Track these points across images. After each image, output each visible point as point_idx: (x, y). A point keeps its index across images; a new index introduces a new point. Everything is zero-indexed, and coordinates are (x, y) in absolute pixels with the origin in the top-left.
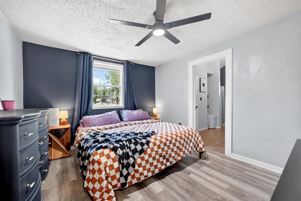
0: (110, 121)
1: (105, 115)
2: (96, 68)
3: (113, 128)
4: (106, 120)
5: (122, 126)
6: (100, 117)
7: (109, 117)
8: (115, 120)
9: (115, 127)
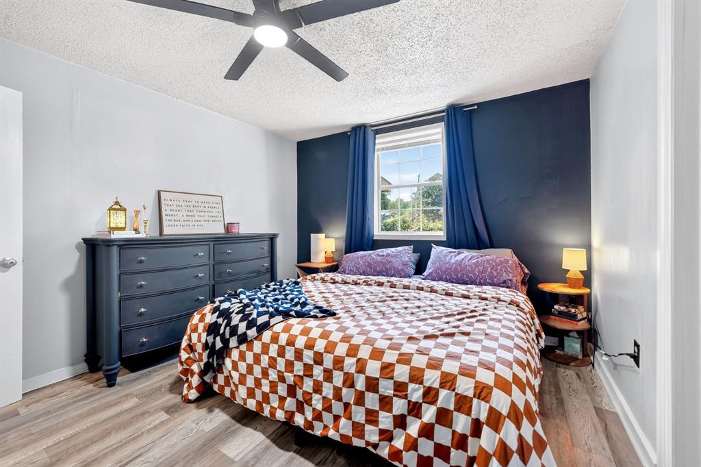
0: (378, 269)
1: (372, 253)
2: (387, 150)
3: (349, 283)
4: (370, 265)
5: (371, 285)
6: (362, 257)
7: (379, 258)
8: (391, 269)
9: (353, 281)
